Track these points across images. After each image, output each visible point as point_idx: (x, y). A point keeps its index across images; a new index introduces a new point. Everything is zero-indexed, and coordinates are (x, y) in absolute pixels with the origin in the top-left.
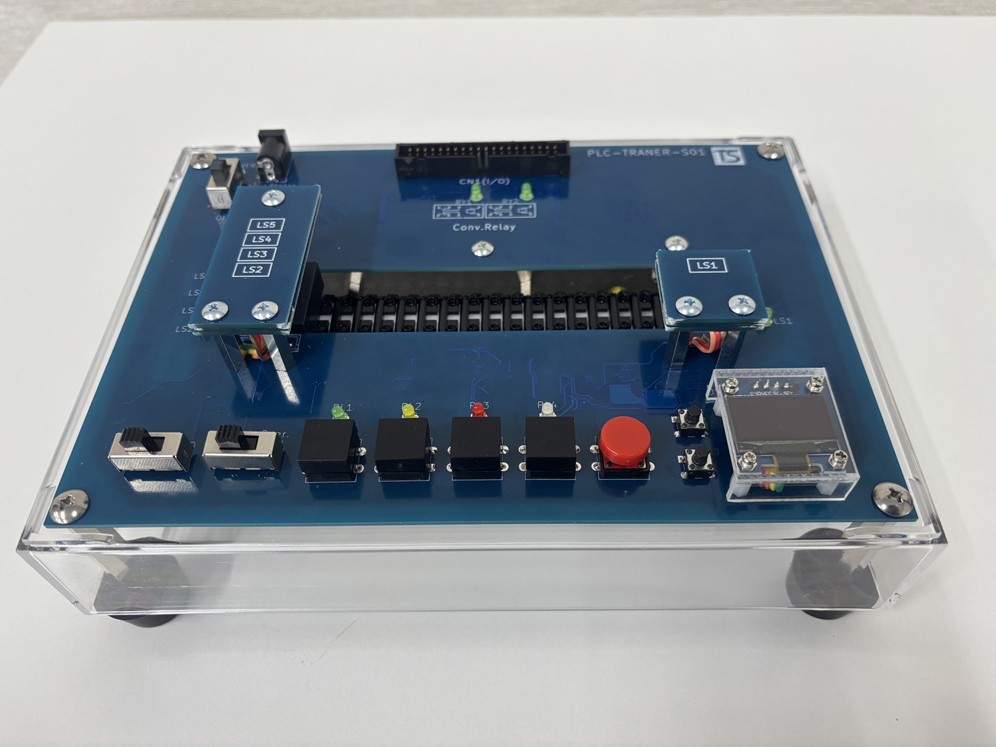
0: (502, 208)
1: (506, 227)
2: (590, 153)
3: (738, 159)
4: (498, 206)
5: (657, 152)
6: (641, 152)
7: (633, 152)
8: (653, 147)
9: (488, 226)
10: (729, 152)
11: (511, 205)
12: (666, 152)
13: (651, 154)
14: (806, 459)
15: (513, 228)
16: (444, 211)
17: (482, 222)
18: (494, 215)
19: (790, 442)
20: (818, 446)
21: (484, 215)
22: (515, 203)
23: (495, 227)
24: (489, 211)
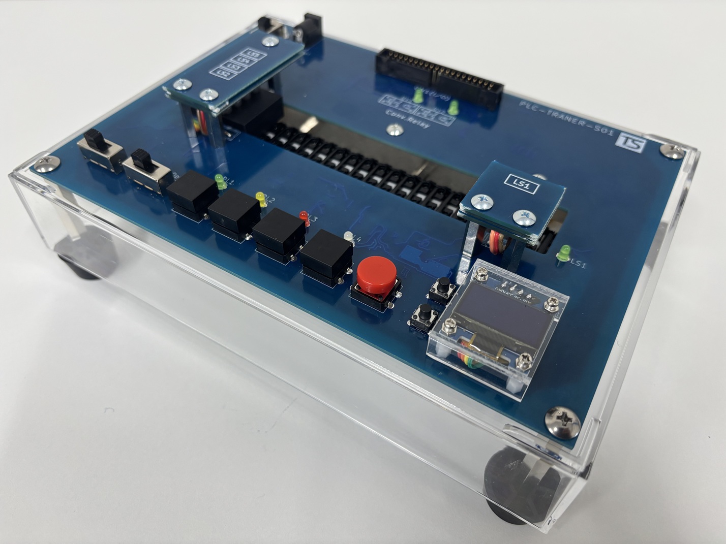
0: (430, 112)
1: (423, 125)
2: (522, 103)
3: (639, 147)
4: (427, 110)
5: (574, 121)
6: (562, 117)
7: (555, 114)
8: (573, 116)
9: (410, 119)
10: (633, 141)
11: (437, 113)
12: (582, 123)
13: (569, 120)
14: (499, 349)
15: (427, 126)
16: (389, 100)
17: (408, 115)
18: (421, 115)
19: (496, 332)
20: (517, 345)
21: (414, 112)
22: (441, 113)
23: (415, 122)
24: (420, 110)
